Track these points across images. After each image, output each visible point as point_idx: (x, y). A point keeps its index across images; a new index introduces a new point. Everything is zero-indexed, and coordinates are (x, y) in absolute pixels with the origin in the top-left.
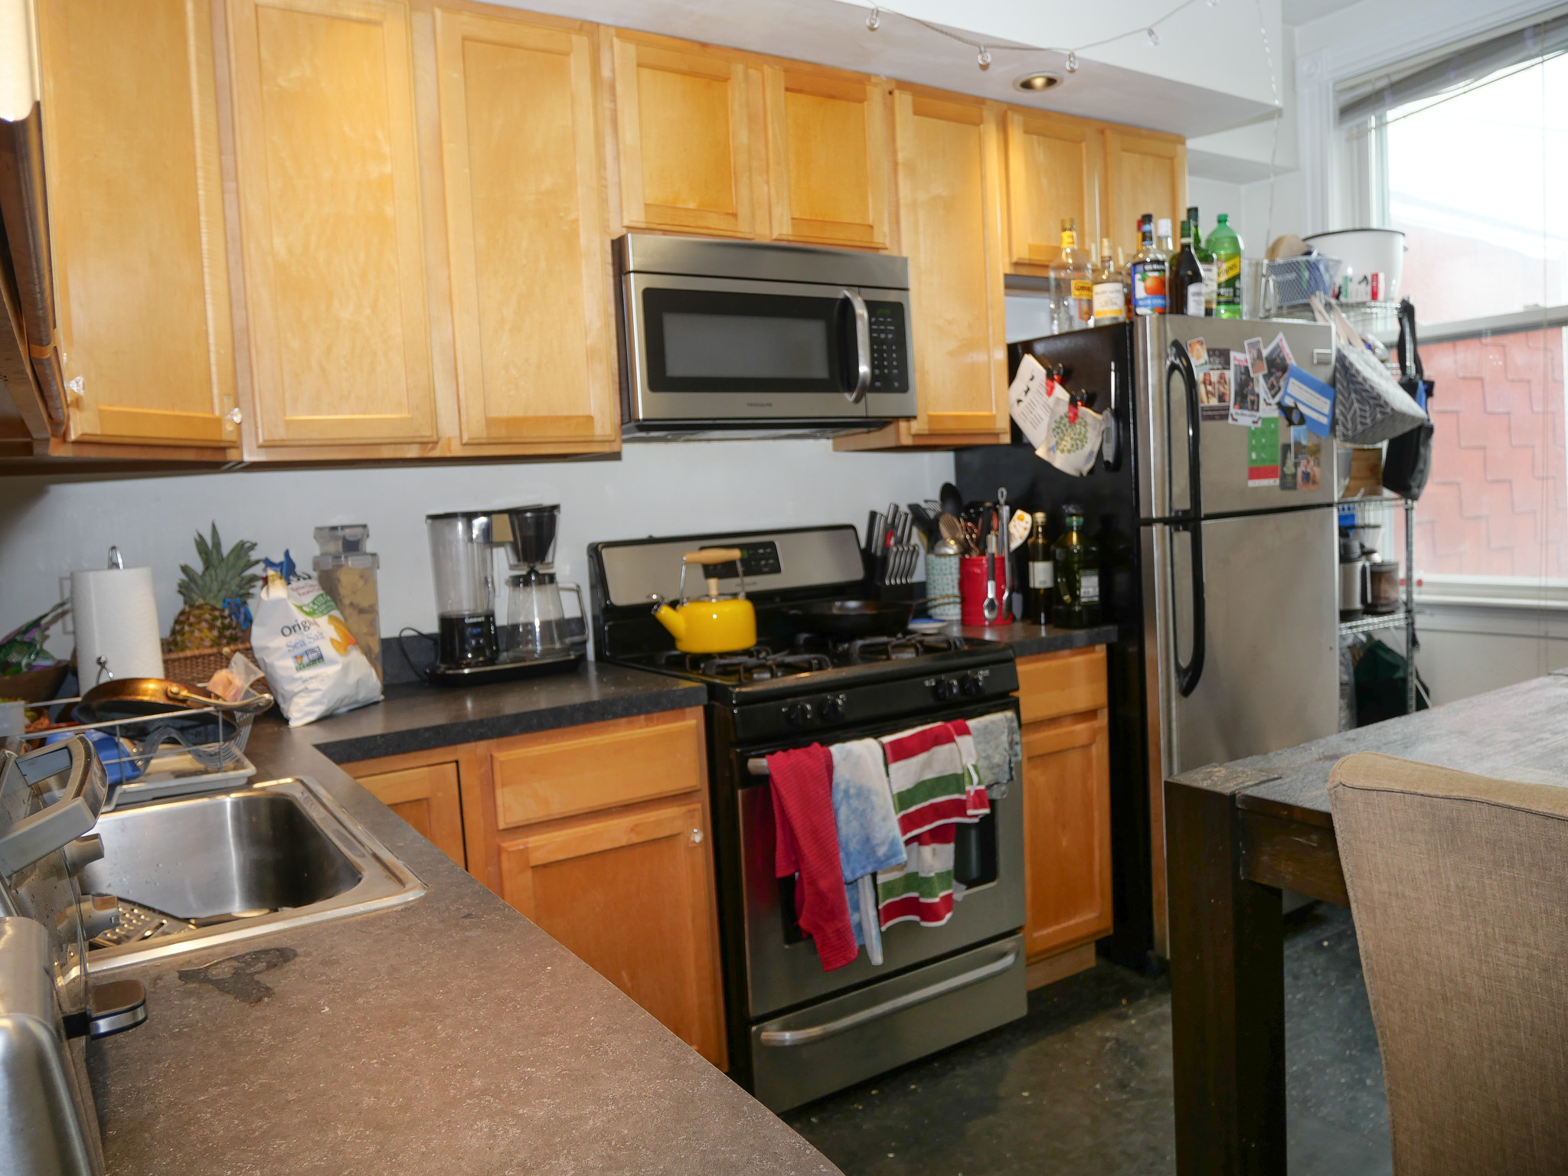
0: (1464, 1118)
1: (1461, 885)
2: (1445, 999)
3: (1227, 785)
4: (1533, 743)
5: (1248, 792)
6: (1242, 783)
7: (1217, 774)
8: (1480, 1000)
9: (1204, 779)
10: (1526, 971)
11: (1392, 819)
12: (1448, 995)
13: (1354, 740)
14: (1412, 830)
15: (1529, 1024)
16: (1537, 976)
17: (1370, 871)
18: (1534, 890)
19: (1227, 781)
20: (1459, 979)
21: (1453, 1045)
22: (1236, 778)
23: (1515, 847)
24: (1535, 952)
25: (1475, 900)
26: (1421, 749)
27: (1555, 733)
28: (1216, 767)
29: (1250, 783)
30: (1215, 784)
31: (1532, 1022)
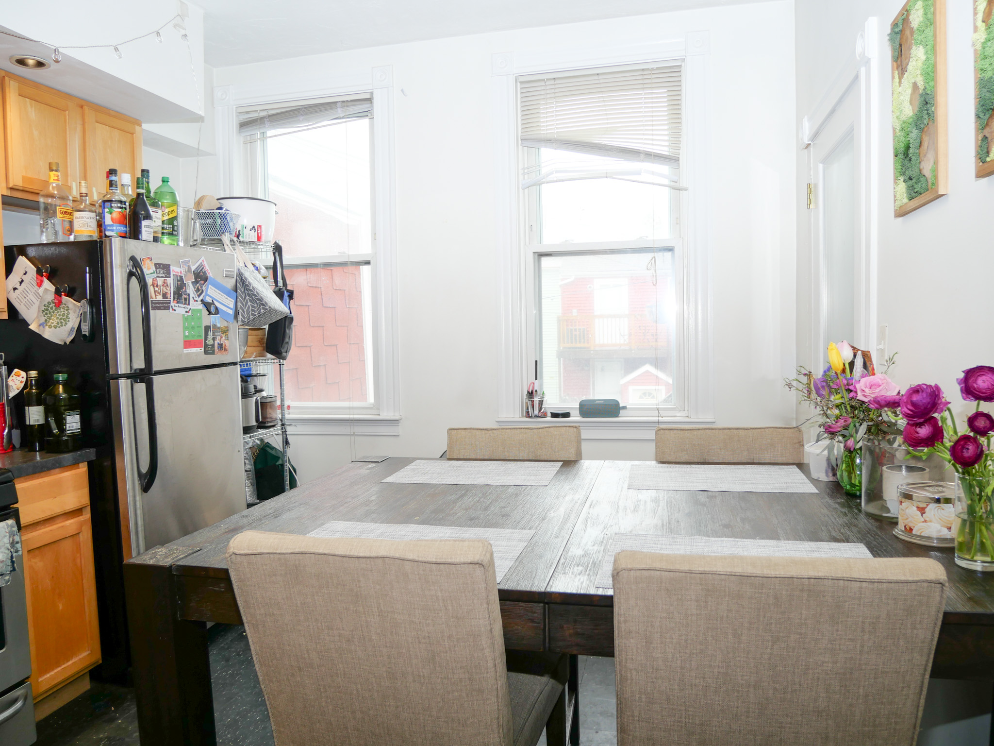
0: (315, 734)
1: (303, 602)
2: (300, 669)
3: (166, 560)
4: (342, 505)
5: (180, 563)
6: (176, 557)
7: (160, 553)
8: (317, 665)
9: (151, 559)
10: (339, 643)
11: (264, 570)
12: (301, 666)
13: (247, 516)
14: (275, 575)
15: (343, 672)
16: (345, 644)
17: (254, 603)
18: (340, 598)
19: (166, 557)
20: (306, 656)
21: (306, 694)
22: (172, 554)
23: (329, 575)
24: (342, 632)
25: (311, 609)
26: (284, 517)
27: (353, 498)
28: (159, 548)
29: (181, 557)
30: (158, 561)
31: (344, 671)
